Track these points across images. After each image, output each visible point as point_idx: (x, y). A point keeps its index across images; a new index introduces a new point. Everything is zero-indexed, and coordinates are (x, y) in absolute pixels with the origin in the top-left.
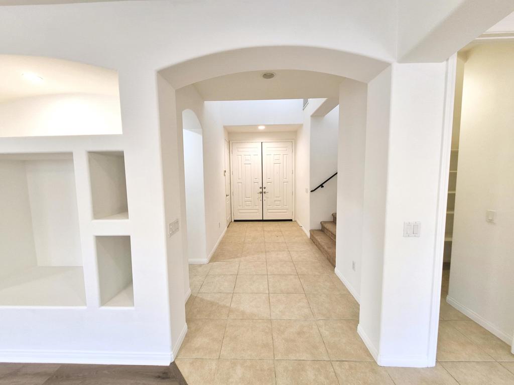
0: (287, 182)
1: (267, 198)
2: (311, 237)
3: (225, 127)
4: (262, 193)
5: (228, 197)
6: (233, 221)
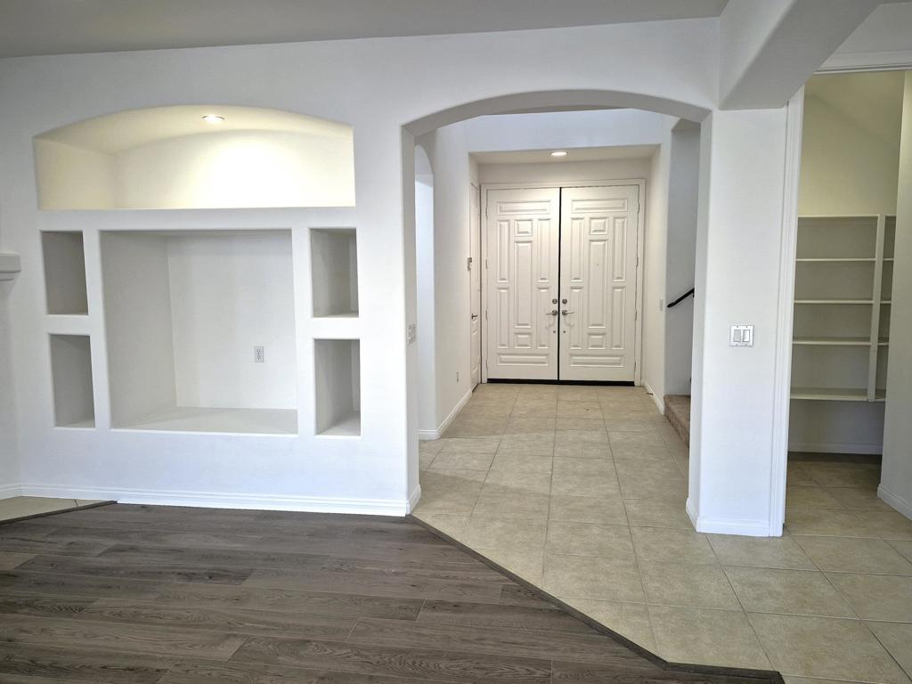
0: (622, 288)
1: (571, 326)
2: (666, 411)
3: (472, 156)
4: (557, 313)
5: (477, 320)
6: (485, 380)
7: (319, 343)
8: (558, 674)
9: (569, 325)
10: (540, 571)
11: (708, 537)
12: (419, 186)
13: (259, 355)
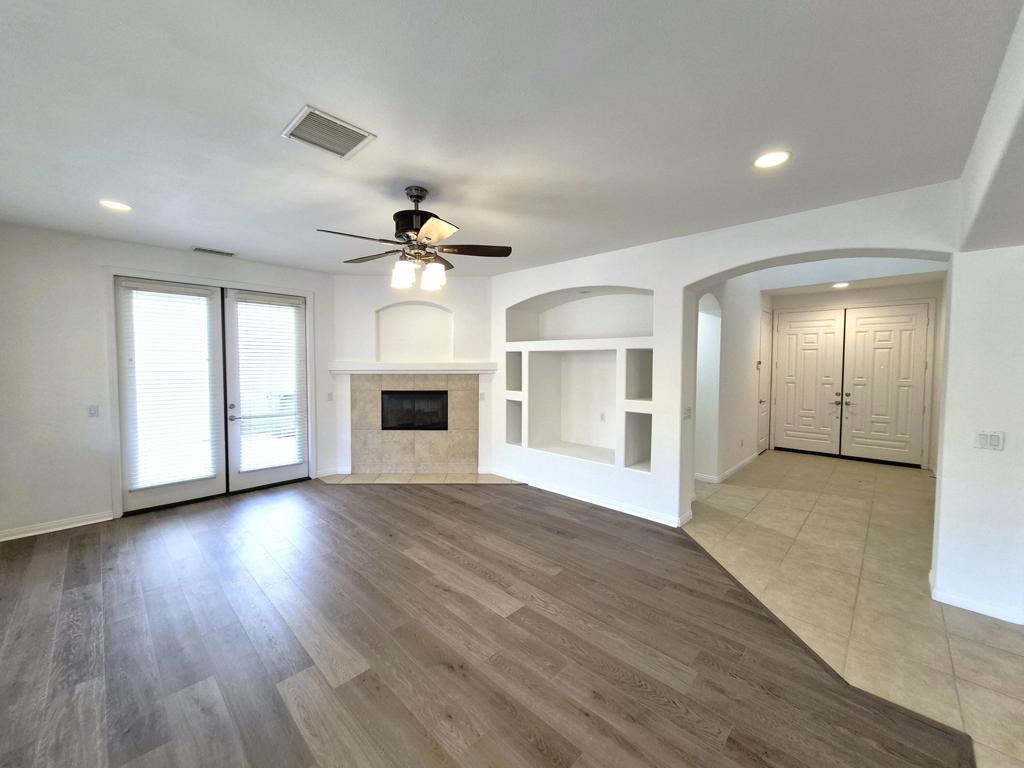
0: (909, 386)
3: (764, 293)
4: (840, 403)
5: (763, 406)
6: (772, 447)
7: (629, 415)
8: (747, 657)
9: (852, 413)
10: (764, 587)
11: (942, 606)
12: (702, 316)
13: (602, 418)
